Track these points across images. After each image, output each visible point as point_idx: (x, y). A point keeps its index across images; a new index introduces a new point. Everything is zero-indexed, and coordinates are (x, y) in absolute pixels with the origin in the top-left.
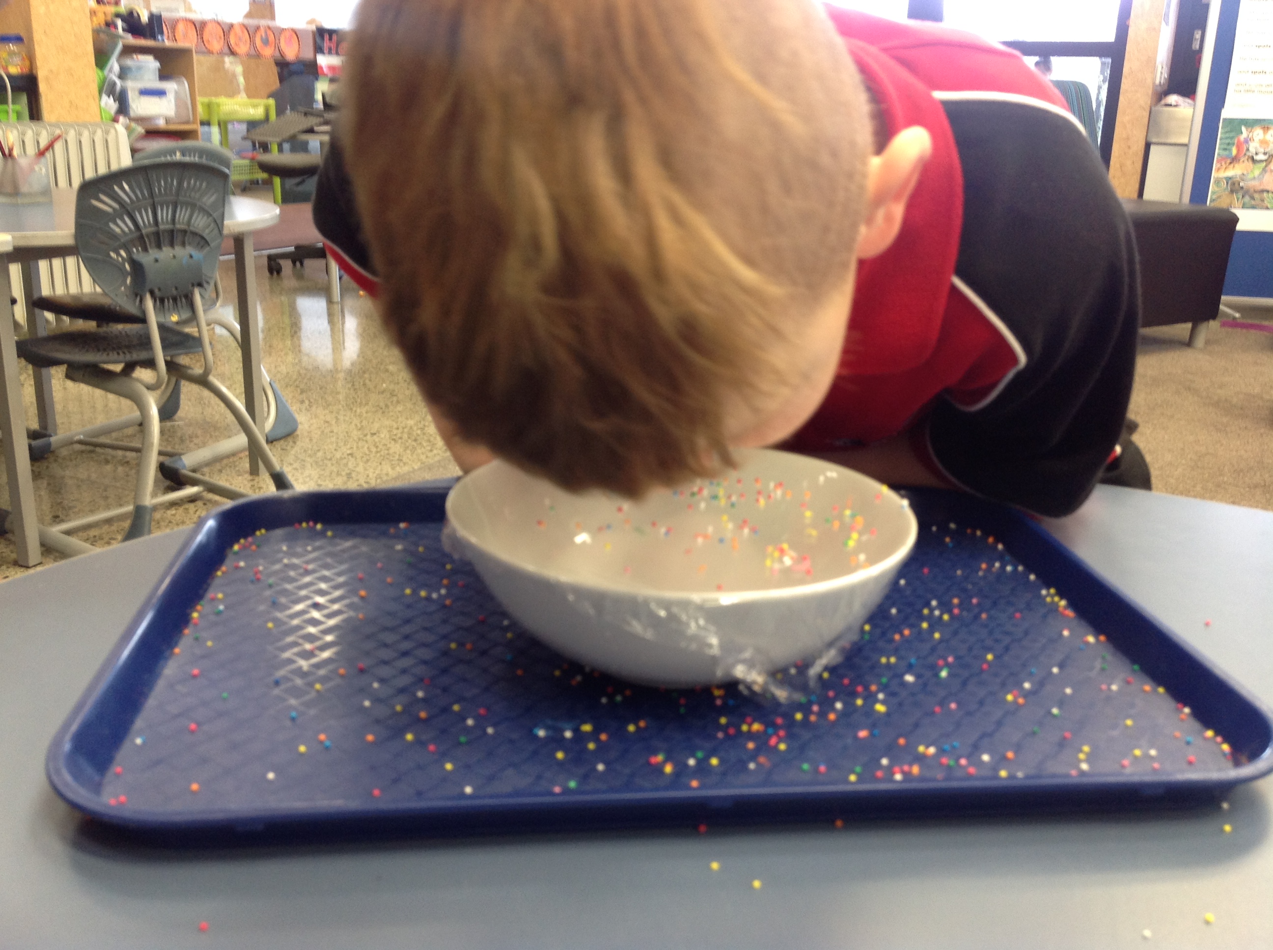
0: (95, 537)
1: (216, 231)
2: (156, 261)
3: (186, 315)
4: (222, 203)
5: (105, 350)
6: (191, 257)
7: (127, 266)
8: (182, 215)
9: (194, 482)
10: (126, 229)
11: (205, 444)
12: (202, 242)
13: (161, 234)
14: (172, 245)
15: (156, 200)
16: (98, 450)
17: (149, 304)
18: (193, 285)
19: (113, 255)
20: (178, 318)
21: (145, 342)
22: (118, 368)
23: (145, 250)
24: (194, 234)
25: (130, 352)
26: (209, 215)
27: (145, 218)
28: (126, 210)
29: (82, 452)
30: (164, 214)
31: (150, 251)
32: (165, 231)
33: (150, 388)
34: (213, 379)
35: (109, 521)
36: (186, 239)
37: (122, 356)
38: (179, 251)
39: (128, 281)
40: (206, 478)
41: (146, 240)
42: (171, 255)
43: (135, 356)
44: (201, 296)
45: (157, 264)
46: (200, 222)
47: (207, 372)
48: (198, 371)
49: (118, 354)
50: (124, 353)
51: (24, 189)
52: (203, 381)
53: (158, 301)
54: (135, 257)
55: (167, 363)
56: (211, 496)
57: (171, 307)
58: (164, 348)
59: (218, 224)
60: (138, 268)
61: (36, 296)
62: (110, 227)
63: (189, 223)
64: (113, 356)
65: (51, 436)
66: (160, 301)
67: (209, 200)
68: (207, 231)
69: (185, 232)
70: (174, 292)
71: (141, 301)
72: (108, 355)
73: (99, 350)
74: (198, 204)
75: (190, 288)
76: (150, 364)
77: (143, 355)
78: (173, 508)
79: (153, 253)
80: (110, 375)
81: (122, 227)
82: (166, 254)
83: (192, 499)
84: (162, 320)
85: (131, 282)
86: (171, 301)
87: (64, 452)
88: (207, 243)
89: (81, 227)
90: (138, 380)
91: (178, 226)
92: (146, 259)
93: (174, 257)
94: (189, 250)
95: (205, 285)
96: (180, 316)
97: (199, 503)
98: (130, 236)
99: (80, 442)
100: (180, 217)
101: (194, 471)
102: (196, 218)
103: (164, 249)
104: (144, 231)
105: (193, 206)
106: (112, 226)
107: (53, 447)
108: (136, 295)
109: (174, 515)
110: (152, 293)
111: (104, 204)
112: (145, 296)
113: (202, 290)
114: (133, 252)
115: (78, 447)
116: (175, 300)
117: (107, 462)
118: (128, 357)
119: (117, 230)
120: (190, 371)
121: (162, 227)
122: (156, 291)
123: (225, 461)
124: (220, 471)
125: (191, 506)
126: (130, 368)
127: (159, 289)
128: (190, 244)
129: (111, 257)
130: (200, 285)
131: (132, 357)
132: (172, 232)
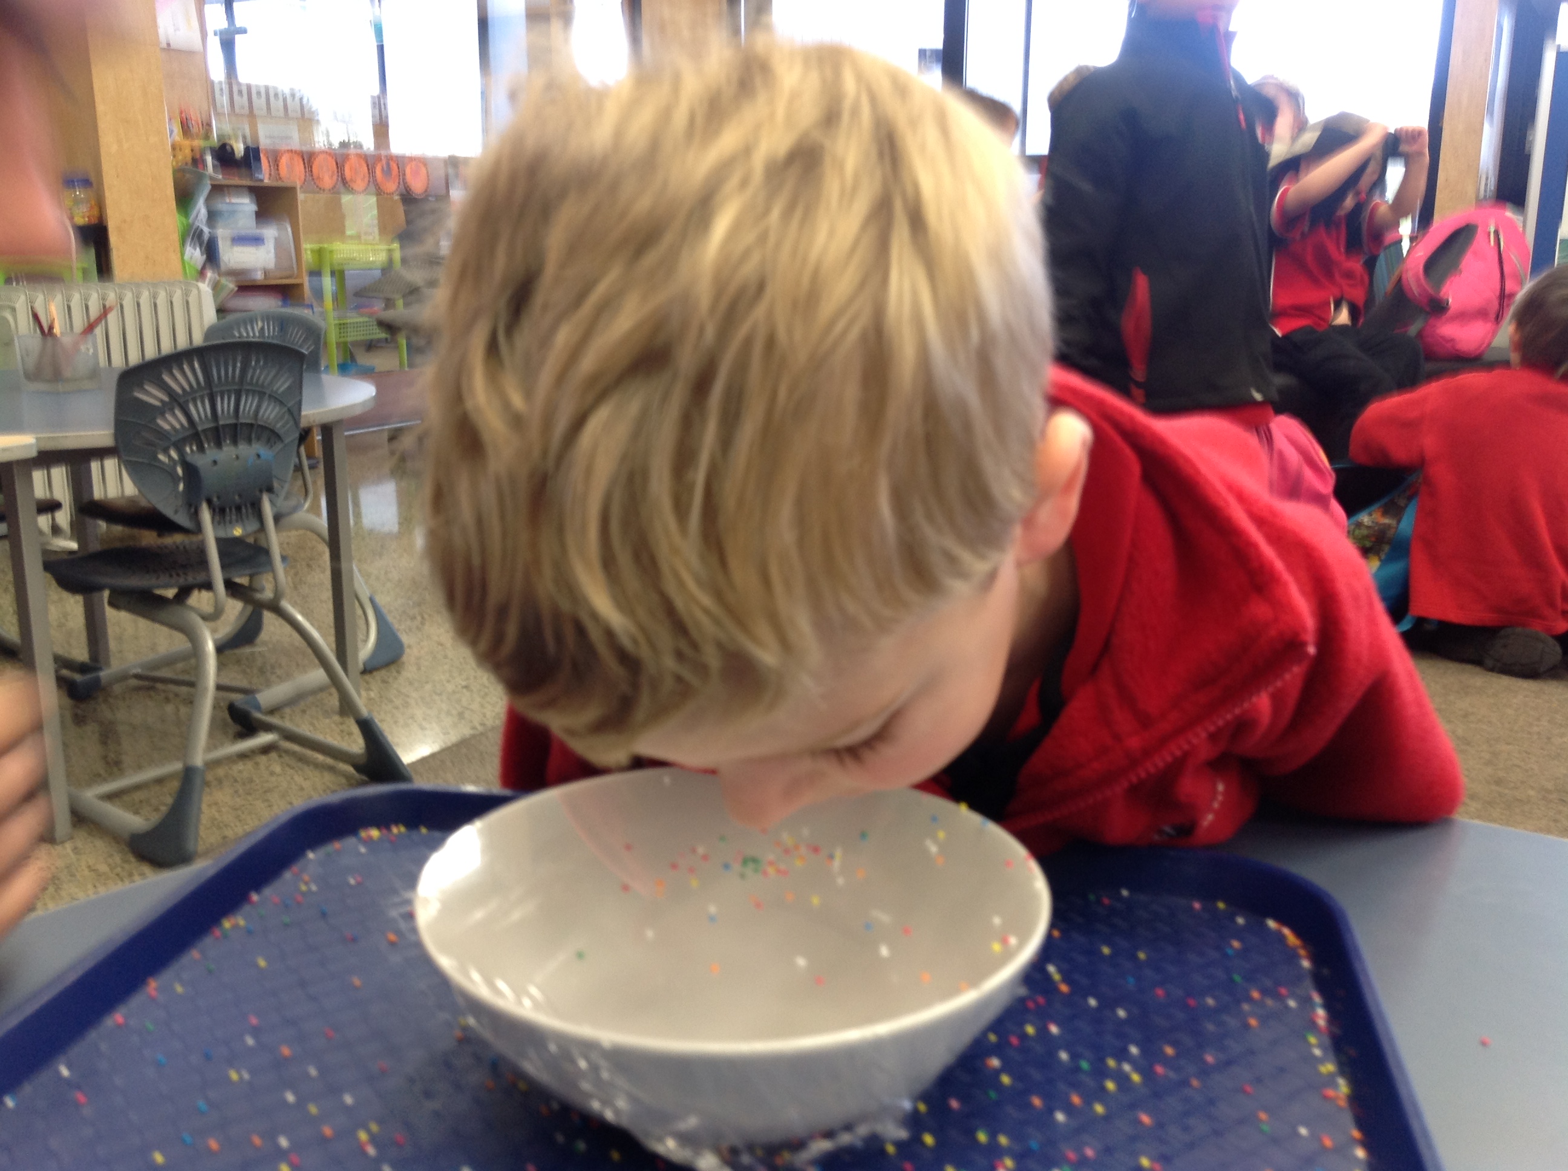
1: (291, 423)
2: (215, 462)
3: (253, 526)
4: (298, 387)
5: (155, 572)
6: (258, 456)
7: (179, 471)
8: (248, 405)
9: (268, 728)
10: (178, 426)
11: (288, 676)
12: (270, 435)
13: (221, 429)
14: (235, 442)
15: (215, 390)
16: (159, 686)
17: (206, 515)
18: (261, 491)
19: (161, 457)
20: (242, 531)
21: (203, 562)
22: (170, 593)
23: (201, 449)
24: (264, 428)
25: (185, 574)
26: (282, 403)
27: (200, 411)
28: (177, 401)
29: (138, 689)
30: (225, 406)
31: (208, 452)
32: (224, 426)
33: (206, 618)
34: (286, 605)
35: (160, 781)
36: (253, 436)
37: (175, 579)
38: (243, 449)
39: (181, 487)
40: (288, 724)
41: (202, 437)
42: (234, 456)
43: (190, 579)
44: (271, 501)
45: (215, 468)
46: (270, 413)
47: (278, 595)
48: (268, 594)
49: (171, 576)
50: (178, 575)
51: (67, 373)
52: (275, 608)
53: (216, 513)
54: (189, 459)
55: (230, 585)
56: (288, 746)
57: (234, 517)
58: (224, 567)
59: (294, 413)
60: (192, 472)
62: (158, 425)
63: (256, 415)
64: (164, 579)
65: (100, 669)
66: (220, 513)
67: (282, 385)
68: (279, 424)
69: (251, 426)
70: (238, 499)
71: (196, 511)
72: (158, 578)
73: (148, 572)
74: (268, 392)
75: (258, 493)
76: (208, 586)
77: (201, 578)
79: (212, 453)
80: (162, 601)
81: (172, 422)
82: (228, 453)
83: (266, 750)
84: (222, 534)
85: (184, 488)
86: (234, 510)
87: (117, 689)
88: (278, 437)
89: (121, 426)
90: (192, 608)
91: (242, 420)
92: (201, 462)
93: (237, 457)
94: (257, 448)
95: (276, 489)
96: (244, 528)
97: (273, 755)
98: (180, 436)
99: (137, 676)
100: (244, 410)
101: (272, 712)
102: (266, 410)
103: (225, 449)
104: (200, 428)
105: (261, 394)
106: (160, 422)
107: (103, 681)
108: (190, 505)
109: (240, 772)
110: (209, 502)
111: (151, 395)
112: (201, 504)
113: (273, 496)
114: (187, 453)
115: (134, 682)
116: (238, 509)
117: (167, 700)
118: (182, 581)
119: (167, 427)
120: (261, 596)
121: (221, 422)
122: (215, 499)
123: (311, 699)
124: (304, 712)
125: (263, 759)
126: (184, 593)
127: (219, 498)
128: (258, 439)
129: (160, 461)
130: (270, 490)
131: (186, 580)
132: (235, 426)
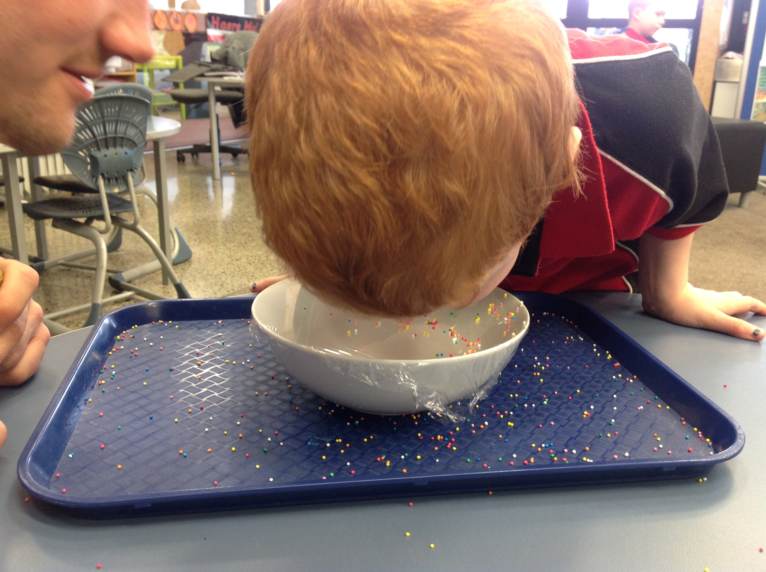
0: (69, 322)
1: (141, 137)
2: (106, 156)
3: (123, 188)
4: (145, 121)
5: (75, 210)
6: (126, 153)
7: (89, 160)
8: (121, 128)
9: (129, 289)
10: (87, 137)
11: (136, 266)
12: (133, 144)
13: (108, 140)
14: (115, 146)
15: (106, 119)
16: (73, 269)
17: (101, 182)
18: (127, 170)
19: (80, 153)
21: (99, 205)
22: (83, 220)
23: (99, 149)
24: (129, 139)
25: (90, 211)
26: (137, 128)
27: (98, 130)
28: (88, 126)
29: (63, 270)
30: (110, 128)
31: (102, 150)
32: (110, 138)
33: (101, 232)
34: (140, 227)
35: (78, 312)
36: (123, 143)
37: (85, 214)
38: (119, 150)
39: (89, 167)
40: (137, 287)
41: (100, 144)
42: (114, 153)
43: (93, 213)
44: (133, 177)
45: (105, 158)
46: (131, 133)
47: (136, 223)
48: (131, 222)
49: (83, 212)
50: (86, 211)
52: (133, 228)
53: (107, 181)
54: (93, 154)
55: (112, 217)
56: (139, 297)
57: (114, 183)
58: (110, 208)
59: (143, 133)
60: (94, 161)
61: (36, 177)
63: (125, 133)
64: (80, 213)
65: (44, 260)
67: (137, 119)
68: (136, 138)
69: (122, 138)
70: (116, 175)
71: (96, 180)
72: (77, 213)
73: (71, 210)
74: (131, 121)
75: (126, 172)
76: (102, 218)
77: (98, 213)
78: (116, 305)
79: (104, 151)
80: (78, 224)
81: (85, 136)
82: (111, 152)
83: (128, 299)
84: (109, 192)
86: (114, 180)
87: (52, 270)
88: (136, 145)
90: (94, 228)
91: (119, 135)
92: (99, 155)
93: (116, 154)
94: (126, 149)
95: (135, 170)
96: (119, 189)
97: (132, 302)
98: (89, 142)
99: (62, 264)
100: (119, 130)
101: (129, 282)
102: (130, 130)
103: (110, 149)
104: (98, 138)
105: (127, 123)
107: (46, 268)
108: (93, 177)
110: (103, 175)
112: (99, 177)
113: (133, 173)
114: (92, 150)
115: (60, 267)
116: (117, 179)
117: (78, 276)
118: (89, 214)
119: (82, 137)
120: (126, 223)
121: (109, 136)
122: (105, 174)
123: (148, 276)
124: (145, 282)
125: (127, 303)
126: (90, 220)
127: (107, 173)
128: (126, 145)
129: (79, 155)
130: (132, 170)
131: (91, 214)
132: (115, 138)
